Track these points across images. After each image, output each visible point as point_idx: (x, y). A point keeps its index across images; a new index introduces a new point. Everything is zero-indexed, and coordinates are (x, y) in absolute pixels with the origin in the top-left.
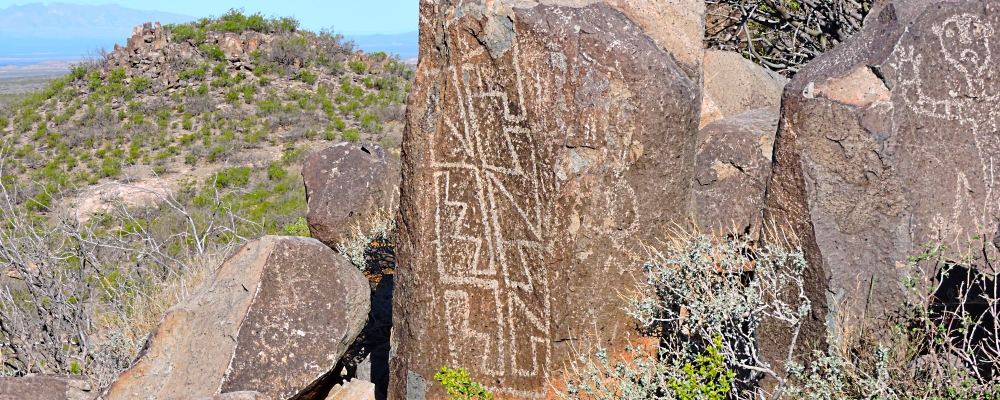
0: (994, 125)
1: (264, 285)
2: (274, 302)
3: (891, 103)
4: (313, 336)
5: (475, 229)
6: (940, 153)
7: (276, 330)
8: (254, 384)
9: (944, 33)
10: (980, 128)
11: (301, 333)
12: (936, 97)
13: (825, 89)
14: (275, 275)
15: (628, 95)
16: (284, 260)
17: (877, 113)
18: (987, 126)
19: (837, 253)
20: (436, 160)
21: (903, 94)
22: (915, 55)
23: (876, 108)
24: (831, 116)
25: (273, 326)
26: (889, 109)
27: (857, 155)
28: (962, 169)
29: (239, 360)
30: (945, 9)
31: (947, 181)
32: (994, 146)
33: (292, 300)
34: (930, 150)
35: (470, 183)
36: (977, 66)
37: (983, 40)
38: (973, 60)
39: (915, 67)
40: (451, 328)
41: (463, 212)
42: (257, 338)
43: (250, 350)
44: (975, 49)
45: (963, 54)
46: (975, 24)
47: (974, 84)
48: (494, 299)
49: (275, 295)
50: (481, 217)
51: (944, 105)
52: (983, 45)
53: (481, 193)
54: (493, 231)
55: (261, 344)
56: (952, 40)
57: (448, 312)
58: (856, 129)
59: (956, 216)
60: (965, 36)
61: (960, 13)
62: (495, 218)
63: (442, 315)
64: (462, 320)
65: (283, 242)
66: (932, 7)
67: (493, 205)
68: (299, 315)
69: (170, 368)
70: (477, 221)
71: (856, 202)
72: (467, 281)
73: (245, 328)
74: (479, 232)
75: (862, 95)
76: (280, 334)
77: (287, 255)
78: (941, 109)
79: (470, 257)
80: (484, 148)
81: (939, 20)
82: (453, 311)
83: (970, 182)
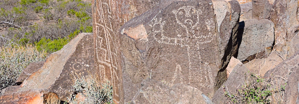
0: (198, 47)
1: (77, 49)
2: (80, 55)
3: (147, 39)
4: (92, 67)
5: (105, 47)
6: (169, 57)
7: (79, 64)
8: (67, 81)
9: (178, 13)
10: (191, 48)
11: (88, 65)
12: (171, 37)
13: (127, 32)
14: (82, 46)
15: (136, 10)
16: (86, 41)
17: (142, 42)
18: (195, 48)
19: (128, 90)
20: (96, 22)
21: (154, 36)
22: (162, 21)
23: (141, 41)
24: (128, 42)
25: (78, 63)
26: (146, 41)
27: (135, 57)
28: (179, 63)
29: (63, 73)
30: (179, 4)
31: (171, 68)
32: (196, 55)
33: (86, 54)
34: (164, 56)
35: (103, 31)
36: (191, 26)
37: (196, 16)
38: (190, 23)
39: (161, 26)
40: (101, 76)
41: (102, 40)
42: (71, 66)
43: (68, 70)
44: (192, 19)
45: (186, 21)
46: (193, 10)
47: (189, 32)
48: (110, 70)
49: (80, 53)
50: (106, 43)
51: (174, 40)
52: (196, 17)
53: (105, 35)
54: (109, 48)
55: (72, 68)
56: (181, 16)
57: (100, 72)
58: (134, 48)
59: (173, 81)
60: (188, 14)
61: (186, 5)
62: (109, 44)
63: (99, 72)
64: (104, 75)
65: (86, 35)
66: (174, 3)
67: (108, 40)
68: (88, 60)
69: (49, 72)
70: (105, 44)
71: (135, 73)
72: (104, 63)
73: (68, 63)
74: (106, 47)
75: (138, 35)
76: (80, 65)
77: (87, 40)
78: (172, 41)
79: (104, 55)
80: (105, 21)
81: (176, 8)
82: (101, 71)
83: (182, 69)
